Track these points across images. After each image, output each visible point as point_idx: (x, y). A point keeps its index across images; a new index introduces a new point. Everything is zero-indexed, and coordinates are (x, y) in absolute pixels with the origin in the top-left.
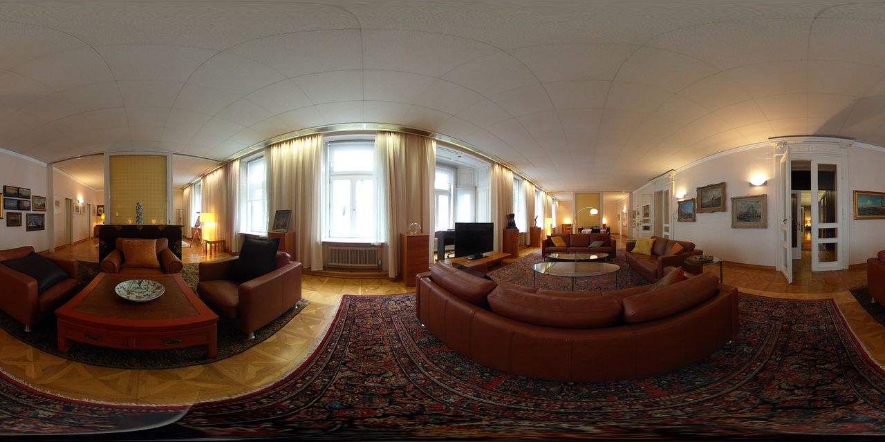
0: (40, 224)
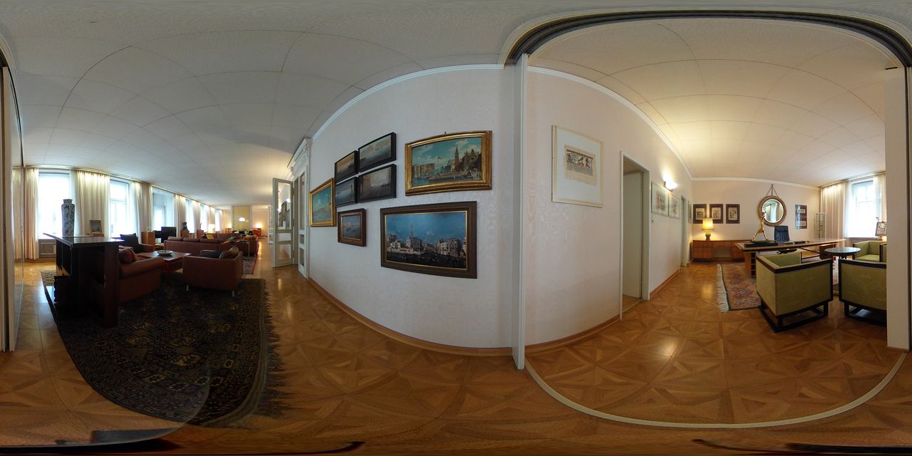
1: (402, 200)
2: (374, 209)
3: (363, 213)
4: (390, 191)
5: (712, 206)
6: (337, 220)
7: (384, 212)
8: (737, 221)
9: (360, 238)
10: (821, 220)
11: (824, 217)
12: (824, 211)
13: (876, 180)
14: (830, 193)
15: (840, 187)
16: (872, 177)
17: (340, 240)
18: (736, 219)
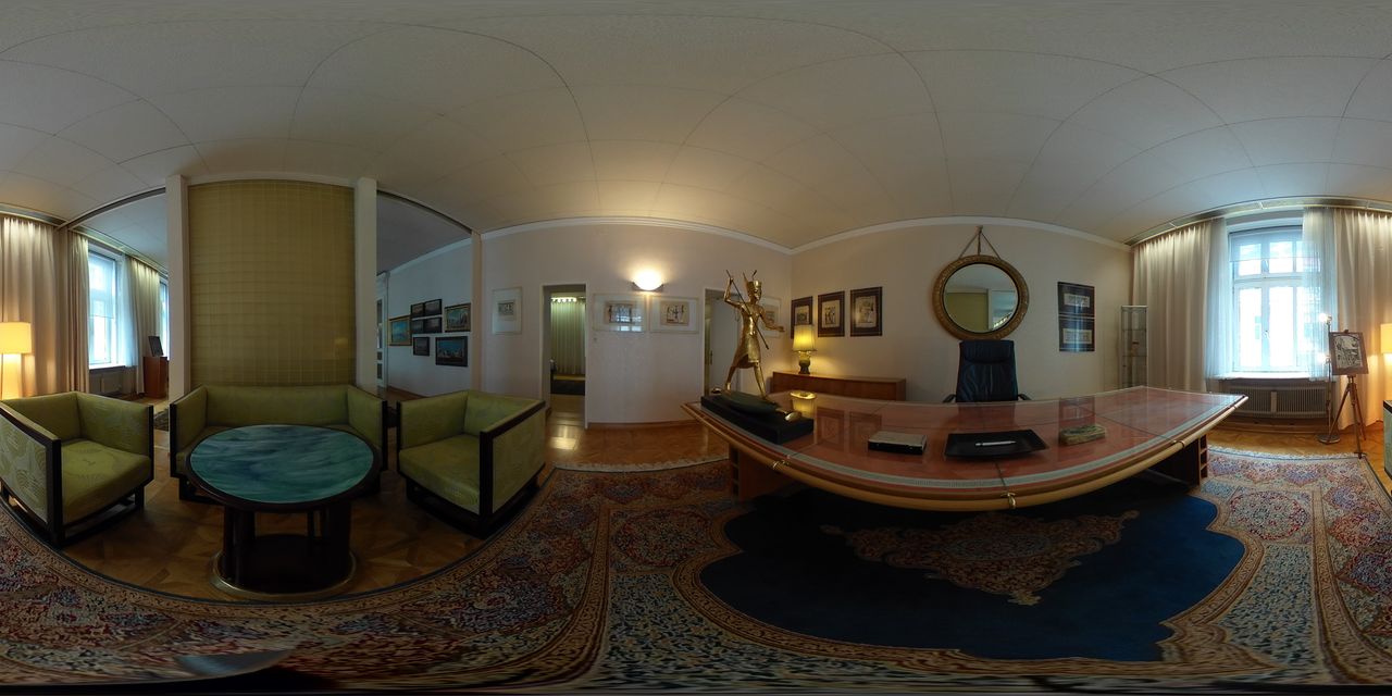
0: (457, 354)
1: (444, 335)
2: (433, 337)
3: (428, 338)
4: (439, 330)
5: (823, 298)
6: (413, 342)
7: (437, 339)
8: (876, 331)
9: (427, 352)
10: (1136, 326)
11: (1143, 320)
12: (1143, 300)
13: (1310, 221)
14: (1164, 251)
15: (1191, 237)
16: (1298, 213)
17: (414, 353)
18: (873, 325)
